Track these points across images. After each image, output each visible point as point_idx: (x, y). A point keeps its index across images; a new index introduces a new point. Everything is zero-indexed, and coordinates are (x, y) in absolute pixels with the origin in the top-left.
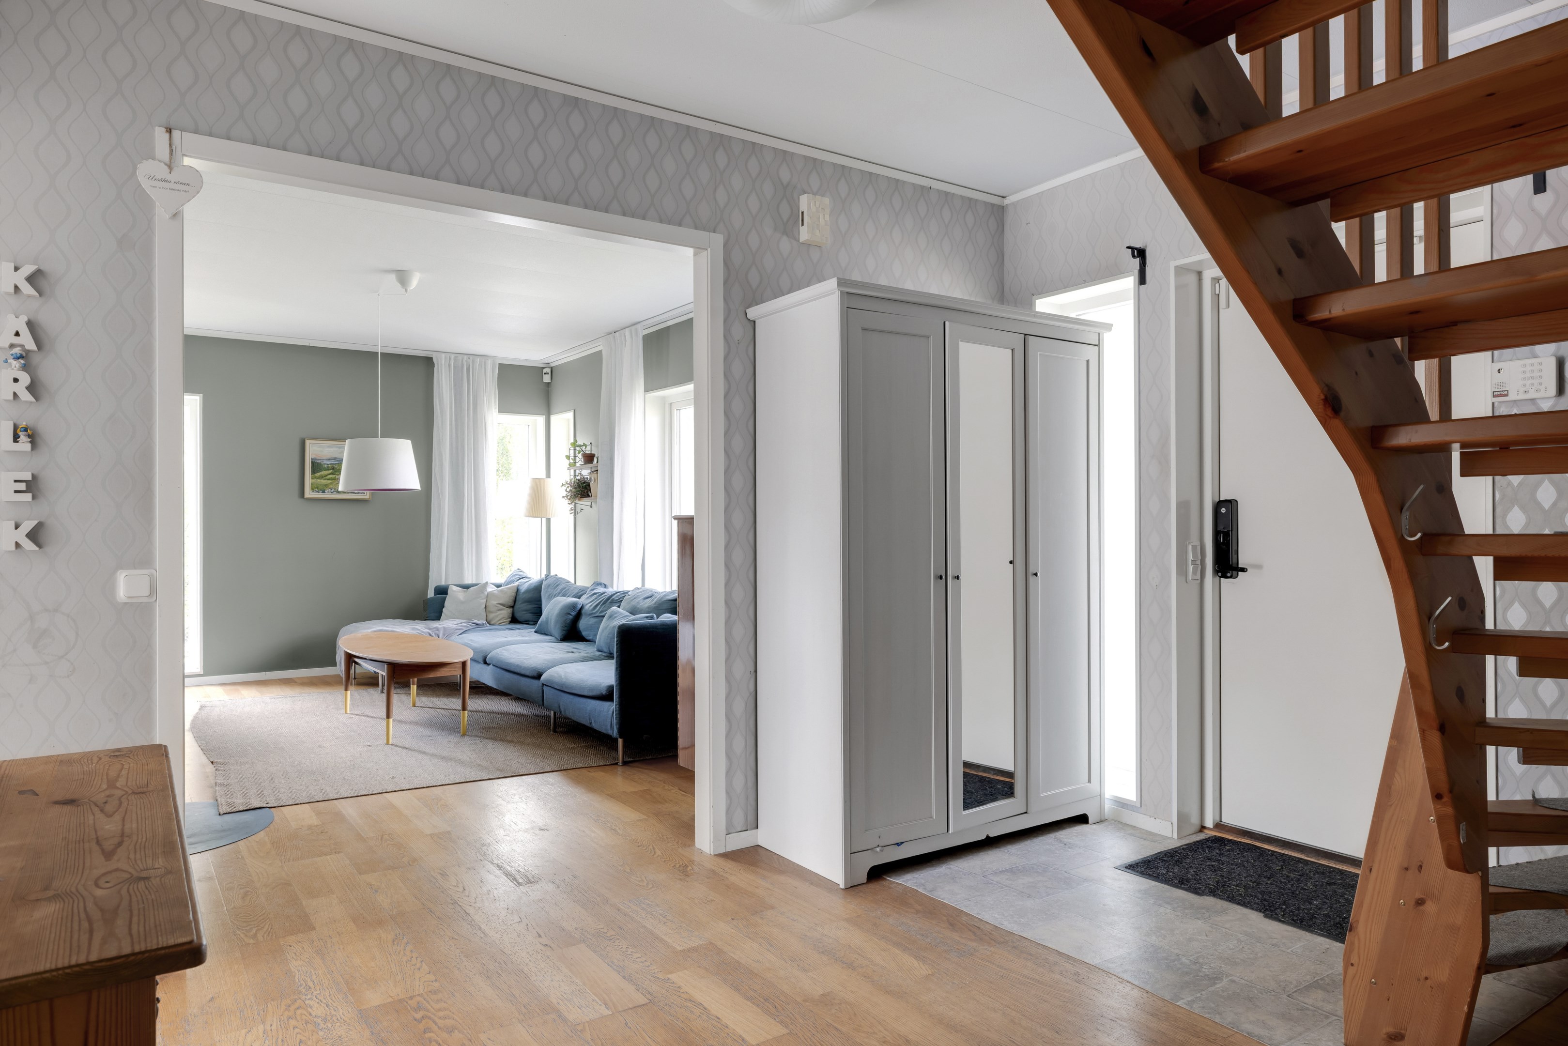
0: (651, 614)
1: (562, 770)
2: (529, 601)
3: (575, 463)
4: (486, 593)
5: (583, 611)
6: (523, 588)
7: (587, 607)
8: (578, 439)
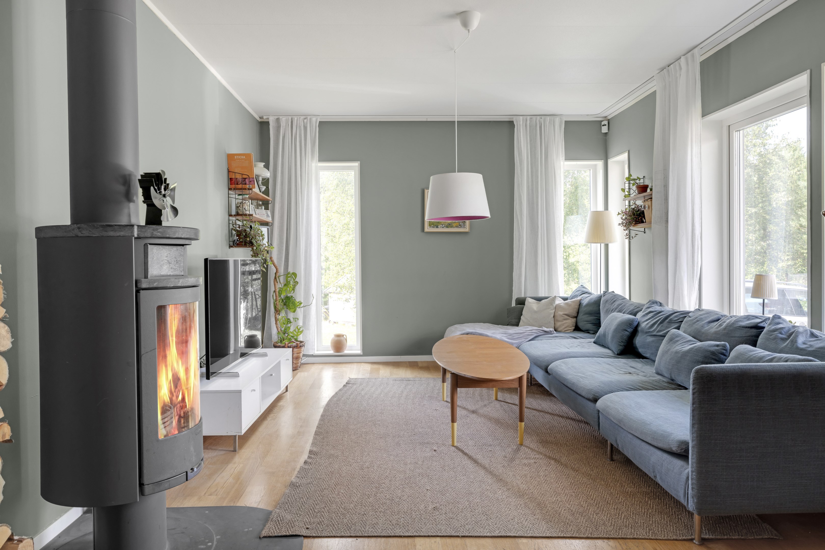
0: (723, 343)
1: (619, 538)
2: (590, 314)
3: (629, 195)
4: (555, 305)
5: (639, 329)
6: (585, 302)
7: (643, 325)
8: (631, 173)
